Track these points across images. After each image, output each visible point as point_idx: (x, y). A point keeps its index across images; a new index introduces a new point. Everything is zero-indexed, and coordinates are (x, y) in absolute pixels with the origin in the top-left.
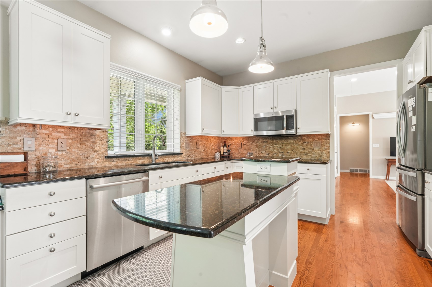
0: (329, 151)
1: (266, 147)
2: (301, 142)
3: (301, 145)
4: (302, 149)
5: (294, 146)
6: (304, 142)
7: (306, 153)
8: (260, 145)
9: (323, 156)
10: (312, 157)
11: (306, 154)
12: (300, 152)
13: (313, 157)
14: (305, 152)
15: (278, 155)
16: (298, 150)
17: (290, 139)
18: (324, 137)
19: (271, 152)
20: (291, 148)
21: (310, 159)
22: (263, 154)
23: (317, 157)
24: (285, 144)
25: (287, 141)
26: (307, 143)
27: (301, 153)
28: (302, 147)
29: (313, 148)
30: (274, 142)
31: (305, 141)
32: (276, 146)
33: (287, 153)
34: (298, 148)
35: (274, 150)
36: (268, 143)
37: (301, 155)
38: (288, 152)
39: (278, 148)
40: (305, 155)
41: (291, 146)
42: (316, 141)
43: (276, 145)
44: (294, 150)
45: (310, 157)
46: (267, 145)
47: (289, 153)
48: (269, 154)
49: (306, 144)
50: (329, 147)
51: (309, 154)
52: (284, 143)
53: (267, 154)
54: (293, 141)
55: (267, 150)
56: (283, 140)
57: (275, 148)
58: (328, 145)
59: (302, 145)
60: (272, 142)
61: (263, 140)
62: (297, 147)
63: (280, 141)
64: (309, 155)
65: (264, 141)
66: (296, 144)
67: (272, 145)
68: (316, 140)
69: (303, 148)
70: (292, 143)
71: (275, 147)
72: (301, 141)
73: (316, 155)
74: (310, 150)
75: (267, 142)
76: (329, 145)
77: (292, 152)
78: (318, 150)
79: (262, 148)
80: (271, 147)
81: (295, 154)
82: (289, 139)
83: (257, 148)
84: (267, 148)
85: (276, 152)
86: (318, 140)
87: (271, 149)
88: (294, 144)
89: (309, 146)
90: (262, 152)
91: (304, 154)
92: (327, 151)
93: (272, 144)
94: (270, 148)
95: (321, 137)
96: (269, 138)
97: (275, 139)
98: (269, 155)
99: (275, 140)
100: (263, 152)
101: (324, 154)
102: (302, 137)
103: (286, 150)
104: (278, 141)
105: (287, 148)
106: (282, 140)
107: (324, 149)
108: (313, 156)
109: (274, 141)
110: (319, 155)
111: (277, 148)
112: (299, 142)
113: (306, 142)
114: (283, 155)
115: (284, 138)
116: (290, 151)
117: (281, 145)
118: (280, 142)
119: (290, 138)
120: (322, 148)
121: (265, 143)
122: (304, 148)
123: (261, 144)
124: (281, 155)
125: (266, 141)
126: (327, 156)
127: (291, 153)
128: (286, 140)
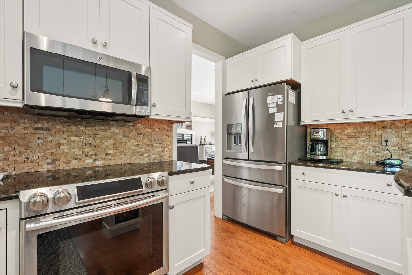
0: (171, 147)
1: (46, 143)
2: (133, 134)
3: (133, 139)
4: (135, 146)
5: (121, 139)
6: (138, 134)
7: (141, 153)
8: (23, 137)
9: (164, 156)
10: (150, 159)
11: (142, 155)
12: (131, 151)
13: (152, 159)
14: (140, 150)
15: (84, 161)
16: (129, 148)
17: (112, 126)
18: (165, 127)
19: (63, 156)
20: (114, 144)
21: (147, 162)
22: (32, 161)
23: (156, 157)
24: (100, 136)
25: (105, 130)
26: (144, 135)
27: (133, 153)
28: (135, 141)
29: (151, 144)
30: (72, 130)
31: (140, 132)
32: (79, 141)
33: (106, 154)
34: (128, 144)
35: (73, 150)
36: (53, 132)
37: (133, 157)
38: (109, 152)
39: (84, 145)
40: (140, 157)
41: (115, 139)
42: (156, 132)
43: (77, 139)
44: (120, 149)
45: (147, 159)
46: (50, 139)
47: (110, 154)
48: (54, 161)
49: (141, 136)
50: (172, 141)
51: (145, 155)
52: (98, 134)
53: (51, 161)
54: (118, 131)
55: (49, 151)
56: (97, 128)
57: (75, 145)
58: (170, 139)
59: (135, 138)
60: (65, 129)
61: (35, 122)
62: (126, 143)
63: (89, 128)
64: (146, 157)
65: (39, 125)
66: (124, 136)
67: (65, 139)
68: (156, 130)
69: (136, 143)
70: (117, 134)
71: (74, 141)
72: (134, 131)
73: (156, 156)
74: (148, 148)
75: (50, 129)
76: (172, 139)
77: (116, 153)
78: (159, 147)
79: (31, 145)
80: (61, 142)
81: (123, 156)
82: (109, 127)
83: (9, 146)
84: (50, 144)
85: (78, 155)
86: (158, 130)
87: (61, 147)
88: (121, 137)
89: (146, 141)
90: (28, 158)
91: (138, 154)
92: (169, 148)
93: (65, 136)
94: (59, 145)
95: (163, 126)
96: (54, 119)
97: (77, 123)
98: (57, 163)
99: (75, 126)
100: (33, 157)
101: (165, 153)
102: (134, 124)
103: (103, 149)
104: (84, 128)
105: (107, 144)
106: (93, 127)
107: (166, 145)
108: (151, 157)
109: (73, 128)
110: (159, 154)
111: (80, 144)
112: (131, 133)
113: (141, 134)
114: (95, 160)
115: (99, 122)
116: (111, 152)
117: (91, 139)
118: (89, 131)
119: (111, 123)
120: (164, 143)
121: (40, 132)
122: (139, 143)
123: (26, 135)
124: (91, 161)
125: (46, 126)
126: (169, 156)
127: (114, 155)
128: (103, 128)
